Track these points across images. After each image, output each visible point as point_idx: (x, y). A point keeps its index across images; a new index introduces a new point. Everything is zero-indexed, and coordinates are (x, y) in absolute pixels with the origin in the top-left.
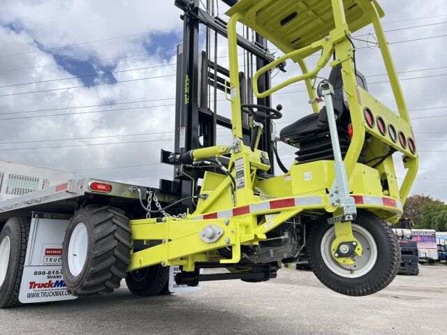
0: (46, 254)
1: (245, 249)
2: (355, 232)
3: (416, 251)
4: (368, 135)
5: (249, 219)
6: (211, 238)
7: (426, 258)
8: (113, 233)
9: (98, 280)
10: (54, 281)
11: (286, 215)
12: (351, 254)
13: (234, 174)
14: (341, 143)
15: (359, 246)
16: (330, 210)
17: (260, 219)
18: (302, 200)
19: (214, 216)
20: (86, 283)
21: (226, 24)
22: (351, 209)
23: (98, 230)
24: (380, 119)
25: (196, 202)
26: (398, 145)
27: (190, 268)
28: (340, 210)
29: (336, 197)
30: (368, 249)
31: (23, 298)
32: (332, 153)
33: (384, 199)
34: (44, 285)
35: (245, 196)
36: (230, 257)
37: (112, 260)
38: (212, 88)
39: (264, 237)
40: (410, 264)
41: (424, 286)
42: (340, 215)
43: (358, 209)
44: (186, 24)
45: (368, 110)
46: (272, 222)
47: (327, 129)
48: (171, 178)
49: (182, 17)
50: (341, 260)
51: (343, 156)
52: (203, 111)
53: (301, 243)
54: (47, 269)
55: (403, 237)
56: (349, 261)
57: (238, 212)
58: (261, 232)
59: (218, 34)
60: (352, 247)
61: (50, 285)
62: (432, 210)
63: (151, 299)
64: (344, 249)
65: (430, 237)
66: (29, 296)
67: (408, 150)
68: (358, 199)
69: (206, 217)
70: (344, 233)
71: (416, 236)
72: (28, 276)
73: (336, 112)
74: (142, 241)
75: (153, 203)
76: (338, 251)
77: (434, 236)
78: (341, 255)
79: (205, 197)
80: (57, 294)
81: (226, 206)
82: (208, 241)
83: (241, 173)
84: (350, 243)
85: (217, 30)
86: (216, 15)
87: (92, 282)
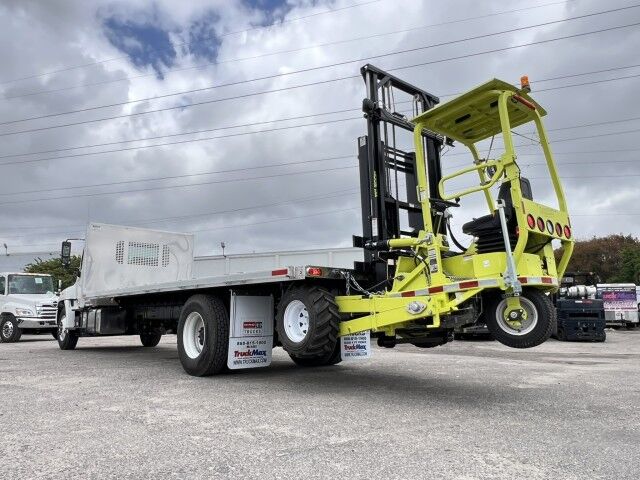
0: (245, 327)
1: (443, 317)
2: (522, 303)
3: (603, 312)
4: (531, 235)
5: (443, 296)
6: (417, 310)
7: (622, 321)
8: (327, 308)
9: (320, 344)
10: (251, 350)
11: (471, 293)
12: (519, 318)
13: (428, 260)
14: (511, 243)
15: (525, 313)
16: (503, 289)
17: (452, 296)
18: (483, 282)
19: (412, 294)
20: (311, 346)
21: (402, 116)
22: (518, 288)
23: (317, 306)
24: (540, 219)
25: (392, 282)
26: (555, 235)
27: (391, 333)
28: (510, 289)
29: (507, 280)
30: (531, 314)
31: (231, 365)
32: (504, 245)
33: (543, 279)
34: (244, 354)
35: (438, 279)
36: (432, 323)
37: (329, 329)
38: (392, 171)
39: (456, 309)
40: (594, 329)
41: (609, 352)
42: (510, 292)
43: (523, 287)
44: (369, 122)
45: (530, 215)
46: (461, 298)
47: (500, 227)
48: (362, 259)
49: (366, 117)
50: (511, 323)
51: (513, 250)
52: (388, 200)
53: (479, 311)
54: (246, 340)
55: (586, 296)
56: (518, 324)
57: (433, 291)
58: (453, 305)
59: (396, 127)
60: (520, 314)
61: (249, 353)
62: (636, 255)
63: (318, 368)
64: (514, 315)
65: (628, 293)
66: (235, 363)
67: (564, 237)
68: (523, 280)
69: (404, 295)
70: (514, 305)
71: (610, 293)
72: (233, 346)
73: (507, 216)
74: (349, 314)
75: (351, 282)
76: (509, 317)
77: (634, 292)
78: (511, 319)
79: (401, 278)
80: (255, 362)
81: (421, 285)
82: (414, 313)
83: (434, 261)
84: (518, 311)
85: (394, 124)
86: (392, 111)
87: (315, 346)
